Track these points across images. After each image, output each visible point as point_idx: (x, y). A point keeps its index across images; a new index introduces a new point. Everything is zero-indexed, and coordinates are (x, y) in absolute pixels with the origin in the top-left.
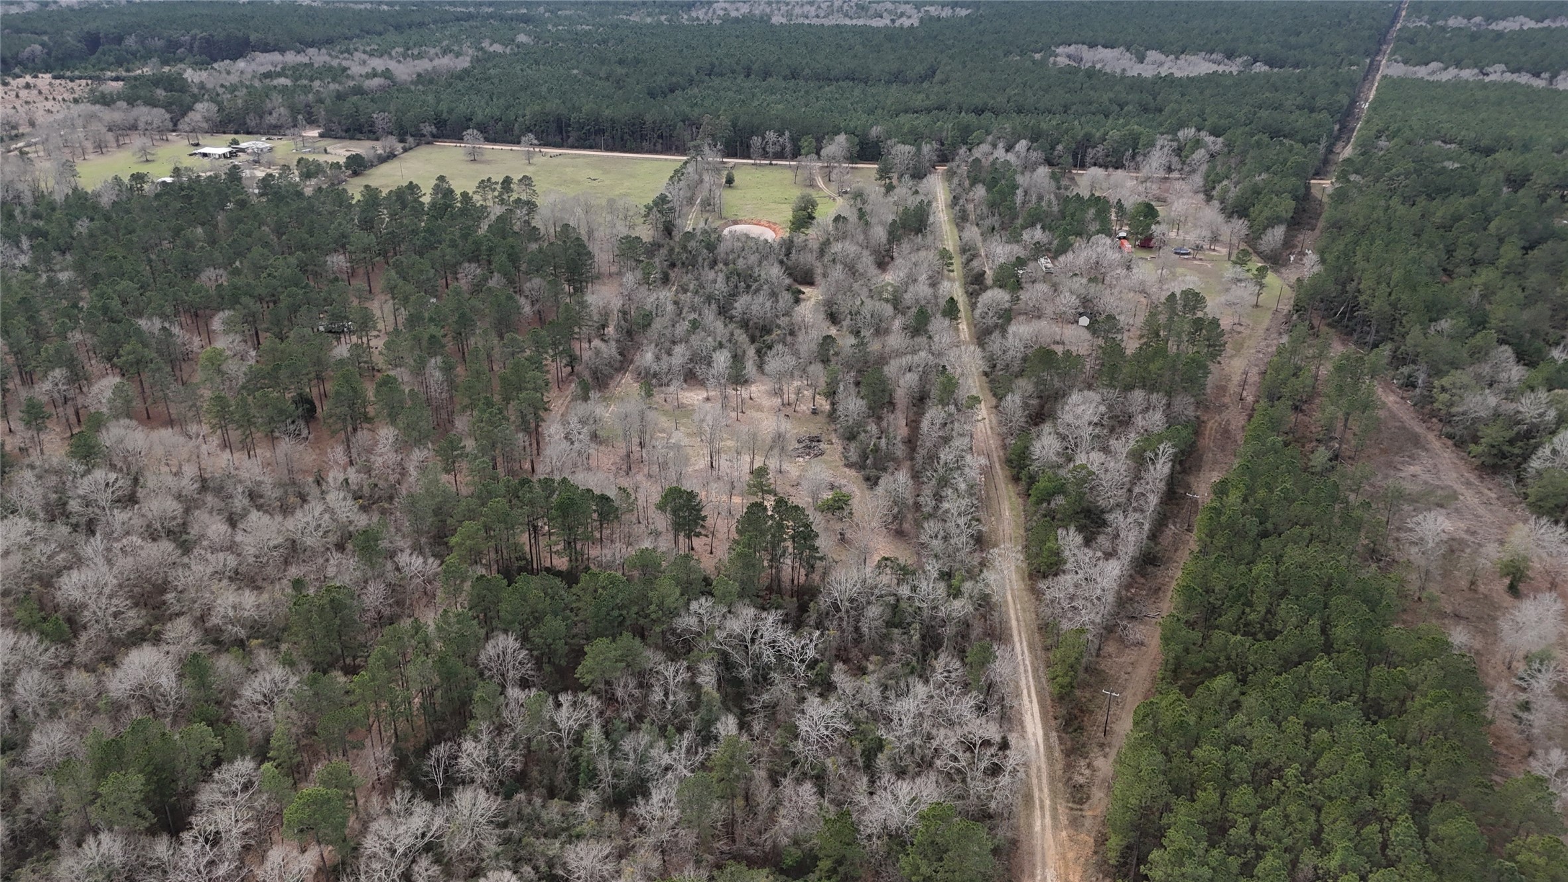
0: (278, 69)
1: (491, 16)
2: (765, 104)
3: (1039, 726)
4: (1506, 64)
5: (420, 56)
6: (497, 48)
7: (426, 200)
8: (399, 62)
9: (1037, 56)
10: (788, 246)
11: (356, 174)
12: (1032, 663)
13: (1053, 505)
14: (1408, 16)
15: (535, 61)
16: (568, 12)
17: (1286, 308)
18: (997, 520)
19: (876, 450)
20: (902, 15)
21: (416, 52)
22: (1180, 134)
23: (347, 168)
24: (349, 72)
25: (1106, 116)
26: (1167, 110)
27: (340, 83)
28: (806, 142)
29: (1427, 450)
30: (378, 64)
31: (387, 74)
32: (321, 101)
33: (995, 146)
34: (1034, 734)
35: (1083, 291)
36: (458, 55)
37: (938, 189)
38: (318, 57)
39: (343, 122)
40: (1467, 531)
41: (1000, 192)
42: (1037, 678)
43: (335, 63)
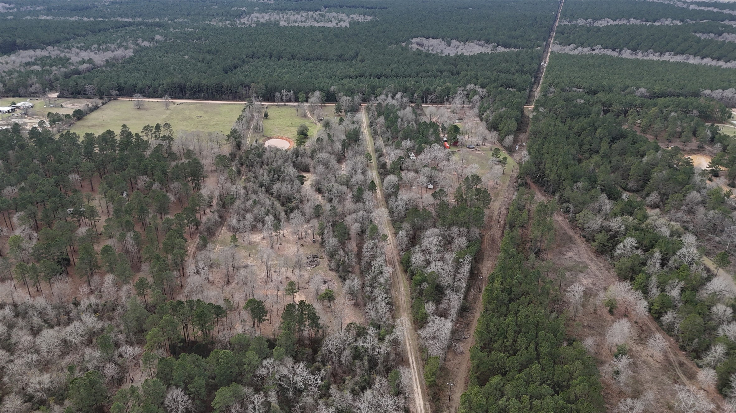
0: (33, 60)
1: (140, 24)
2: (280, 75)
3: (422, 400)
4: (601, 45)
5: (107, 50)
6: (146, 44)
7: (118, 138)
8: (96, 53)
9: (403, 44)
10: (296, 154)
11: (79, 119)
12: (417, 367)
13: (422, 287)
14: (561, 19)
15: (166, 51)
16: (180, 20)
17: (516, 174)
18: (399, 293)
19: (344, 262)
20: (341, 20)
21: (104, 47)
22: (467, 87)
23: (74, 117)
24: (70, 61)
25: (435, 78)
26: (462, 74)
27: (66, 68)
28: (301, 96)
29: (575, 244)
30: (85, 55)
31: (90, 61)
32: (57, 80)
33: (387, 96)
34: (419, 404)
35: (429, 173)
36: (126, 48)
37: (363, 117)
38: (53, 52)
39: (70, 90)
40: (592, 284)
41: (391, 121)
42: (419, 375)
43: (62, 55)
